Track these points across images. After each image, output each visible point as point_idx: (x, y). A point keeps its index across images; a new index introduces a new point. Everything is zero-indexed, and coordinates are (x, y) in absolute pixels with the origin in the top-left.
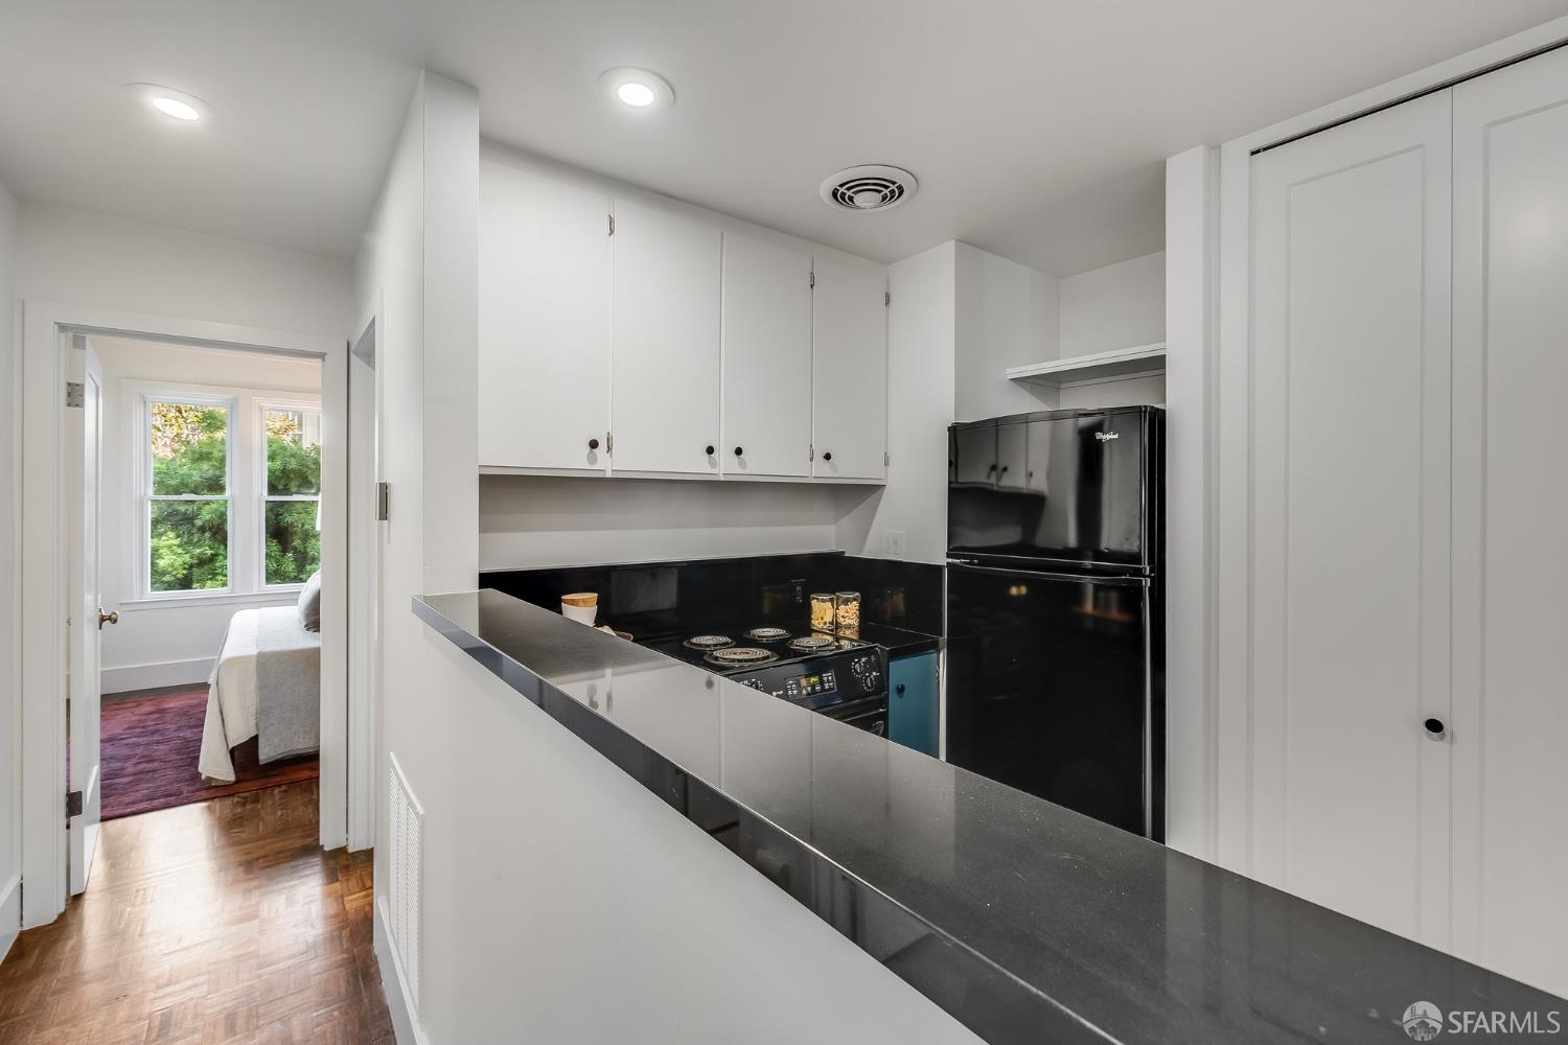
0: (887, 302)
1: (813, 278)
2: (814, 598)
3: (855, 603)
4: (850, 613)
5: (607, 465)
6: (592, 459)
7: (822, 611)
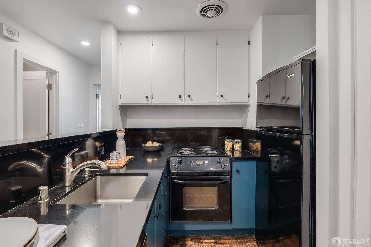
0: (249, 44)
1: (217, 42)
2: (226, 141)
3: (240, 143)
4: (238, 147)
5: (152, 102)
6: (148, 100)
7: (228, 145)
